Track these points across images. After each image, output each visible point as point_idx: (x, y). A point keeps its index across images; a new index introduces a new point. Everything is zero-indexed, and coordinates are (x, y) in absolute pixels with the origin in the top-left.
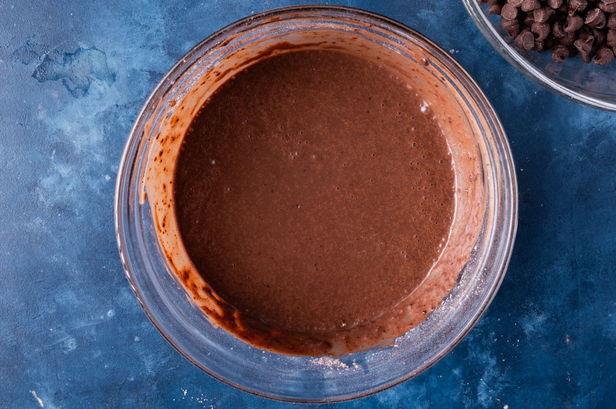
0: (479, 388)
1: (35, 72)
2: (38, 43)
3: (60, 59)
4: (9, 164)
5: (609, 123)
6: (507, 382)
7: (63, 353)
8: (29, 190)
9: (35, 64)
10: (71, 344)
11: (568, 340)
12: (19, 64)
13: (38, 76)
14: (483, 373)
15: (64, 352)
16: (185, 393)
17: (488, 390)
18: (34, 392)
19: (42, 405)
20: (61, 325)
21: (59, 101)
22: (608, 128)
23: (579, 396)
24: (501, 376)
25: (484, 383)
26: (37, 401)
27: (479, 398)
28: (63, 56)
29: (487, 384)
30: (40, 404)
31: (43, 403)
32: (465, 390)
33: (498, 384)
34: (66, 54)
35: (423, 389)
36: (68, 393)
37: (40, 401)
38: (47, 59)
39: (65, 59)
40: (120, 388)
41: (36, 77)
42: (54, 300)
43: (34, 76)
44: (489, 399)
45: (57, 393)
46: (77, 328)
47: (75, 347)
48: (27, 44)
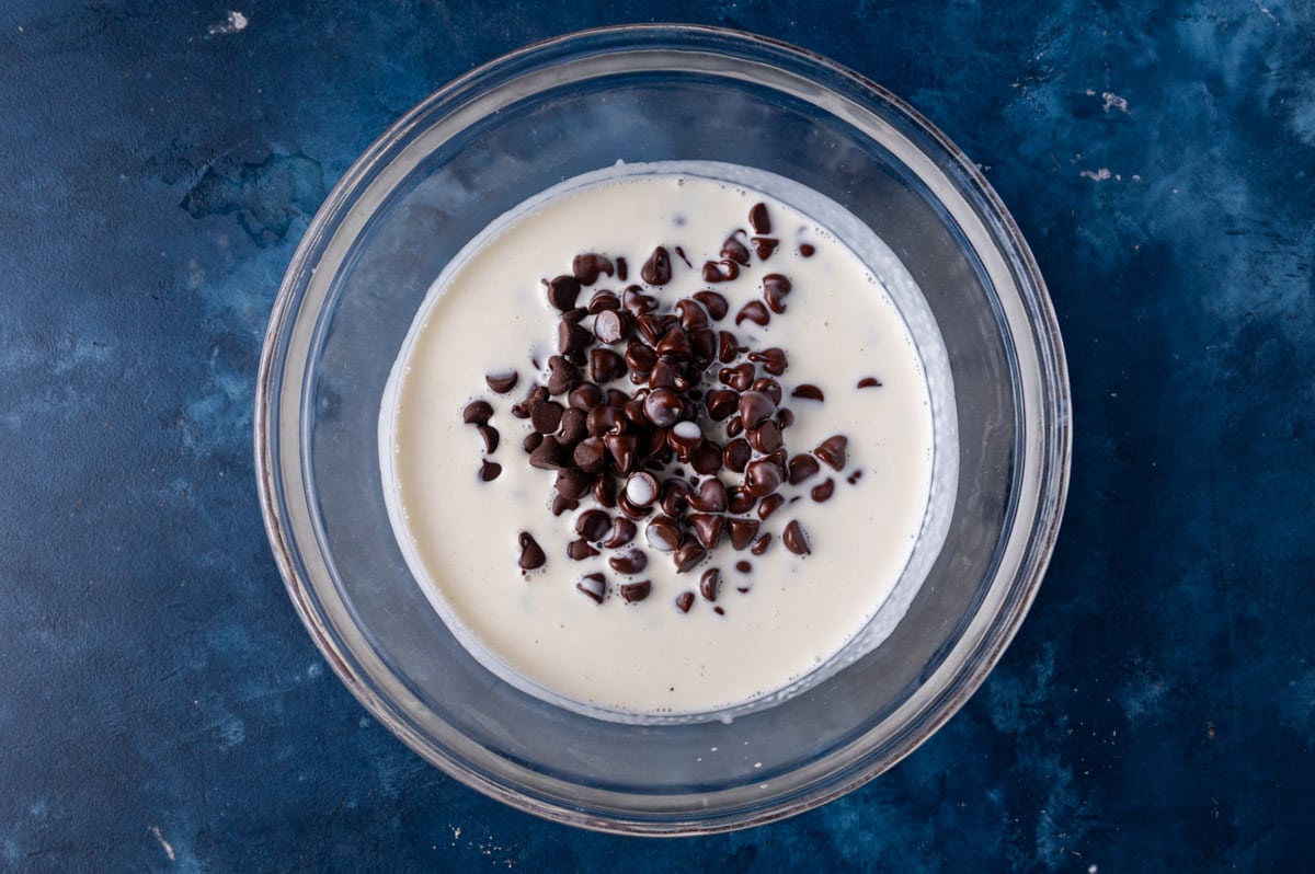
0: (1038, 829)
1: (187, 199)
2: (196, 145)
3: (235, 175)
4: (129, 373)
5: (1278, 306)
6: (1095, 817)
7: (217, 751)
8: (165, 425)
9: (188, 184)
10: (235, 733)
11: (1212, 733)
12: (155, 183)
13: (191, 204)
14: (1047, 799)
15: (221, 748)
16: (457, 833)
17: (1057, 833)
18: (156, 830)
19: (172, 856)
20: (214, 693)
21: (229, 255)
22: (1277, 316)
23: (1237, 847)
24: (1082, 804)
25: (1049, 819)
26: (163, 849)
27: (1040, 850)
28: (240, 169)
29: (1056, 821)
30: (167, 853)
31: (174, 851)
32: (1012, 833)
33: (1076, 821)
34: (247, 165)
35: (928, 831)
36: (224, 833)
37: (168, 848)
38: (211, 174)
39: (243, 175)
40: (329, 823)
41: (187, 209)
42: (205, 644)
43: (184, 205)
44: (1058, 852)
45: (201, 833)
46: (249, 698)
47: (242, 739)
48: (173, 144)
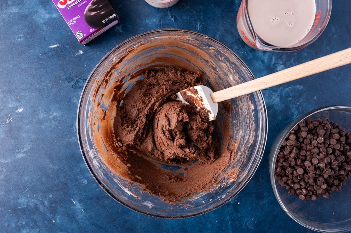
1: (73, 86)
2: (74, 76)
3: (81, 81)
4: (64, 118)
5: (274, 103)
7: (82, 185)
8: (71, 127)
9: (73, 83)
10: (85, 182)
11: (260, 179)
12: (67, 83)
13: (74, 87)
15: (83, 185)
18: (72, 199)
19: (75, 204)
20: (82, 175)
22: (273, 104)
23: (264, 199)
26: (73, 202)
28: (82, 80)
30: (74, 203)
31: (75, 203)
34: (84, 79)
36: (84, 200)
37: (74, 202)
38: (77, 81)
39: (83, 81)
40: (103, 198)
41: (73, 88)
42: (79, 167)
43: (72, 87)
45: (80, 200)
46: (87, 176)
47: (87, 183)
48: (70, 76)
